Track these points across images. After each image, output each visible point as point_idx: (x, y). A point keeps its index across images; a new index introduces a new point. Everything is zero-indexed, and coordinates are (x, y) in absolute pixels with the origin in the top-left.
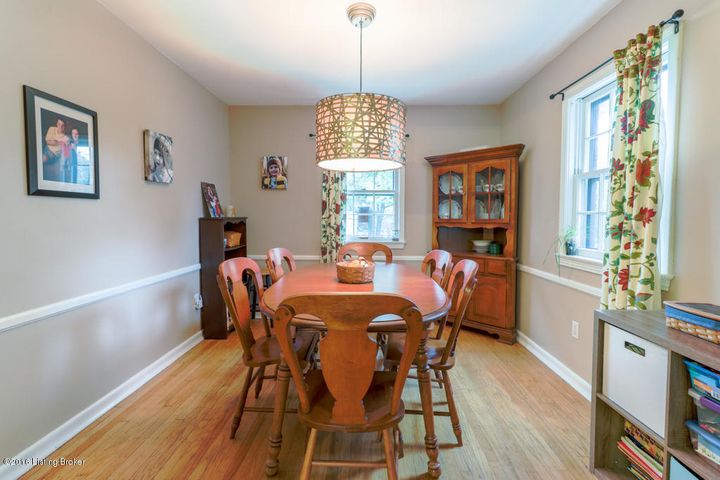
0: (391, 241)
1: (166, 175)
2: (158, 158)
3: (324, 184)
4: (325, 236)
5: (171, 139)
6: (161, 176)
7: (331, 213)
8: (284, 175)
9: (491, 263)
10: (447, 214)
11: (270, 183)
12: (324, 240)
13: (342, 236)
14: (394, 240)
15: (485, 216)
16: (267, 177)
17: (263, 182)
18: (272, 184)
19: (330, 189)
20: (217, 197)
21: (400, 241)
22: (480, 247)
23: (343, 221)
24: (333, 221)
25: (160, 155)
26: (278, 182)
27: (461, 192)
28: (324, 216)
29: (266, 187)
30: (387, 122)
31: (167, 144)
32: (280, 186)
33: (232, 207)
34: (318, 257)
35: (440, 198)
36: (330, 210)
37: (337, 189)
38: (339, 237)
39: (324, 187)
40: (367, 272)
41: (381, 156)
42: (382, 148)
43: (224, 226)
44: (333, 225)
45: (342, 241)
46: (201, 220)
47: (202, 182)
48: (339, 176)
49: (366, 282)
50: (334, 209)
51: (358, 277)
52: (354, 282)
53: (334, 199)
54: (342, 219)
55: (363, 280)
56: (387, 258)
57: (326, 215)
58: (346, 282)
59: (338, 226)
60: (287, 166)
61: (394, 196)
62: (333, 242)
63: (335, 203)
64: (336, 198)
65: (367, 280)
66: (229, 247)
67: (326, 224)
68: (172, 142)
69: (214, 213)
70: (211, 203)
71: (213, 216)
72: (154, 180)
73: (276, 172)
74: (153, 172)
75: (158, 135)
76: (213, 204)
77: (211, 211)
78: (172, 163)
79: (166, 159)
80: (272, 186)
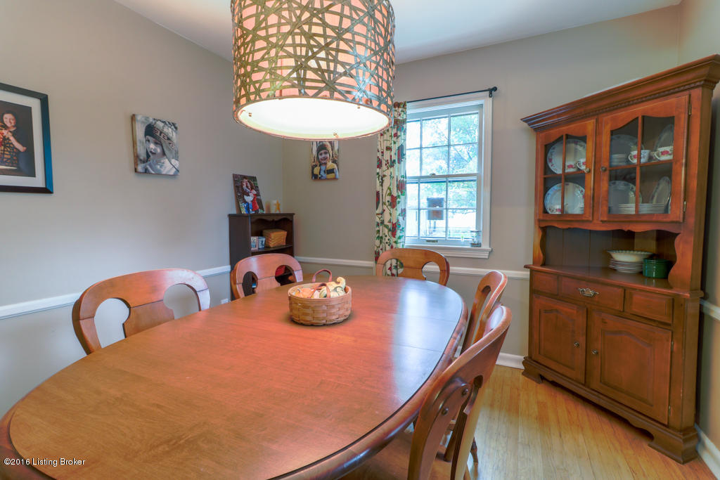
0: (469, 247)
1: (168, 166)
2: (152, 146)
3: (378, 170)
4: (378, 237)
5: (174, 124)
6: (158, 167)
7: (385, 207)
8: (334, 162)
9: (637, 298)
10: (559, 207)
11: (320, 173)
12: (378, 242)
13: (400, 238)
14: (473, 245)
15: (630, 209)
16: (316, 166)
17: (313, 172)
18: (322, 173)
19: (384, 176)
20: (257, 190)
21: (483, 247)
22: (623, 264)
23: (401, 218)
24: (386, 218)
25: (156, 143)
26: (327, 171)
27: (583, 168)
28: (378, 212)
29: (315, 177)
30: (315, 20)
31: (169, 131)
32: (330, 176)
33: (275, 202)
34: (371, 263)
35: (547, 180)
36: (384, 203)
37: (392, 175)
38: (395, 239)
39: (378, 174)
40: (325, 308)
41: (305, 92)
42: (305, 74)
43: (251, 223)
44: (388, 224)
45: (398, 245)
46: (231, 216)
47: (234, 175)
48: (395, 157)
49: (324, 325)
50: (388, 201)
51: (307, 314)
52: (302, 322)
53: (389, 188)
54: (399, 215)
55: (314, 321)
56: (441, 273)
57: (379, 211)
58: (293, 321)
59: (393, 225)
60: (338, 150)
61: (475, 182)
62: (387, 245)
63: (390, 194)
64: (391, 187)
65: (324, 322)
66: (269, 247)
67: (379, 222)
68: (176, 128)
69: (248, 209)
70: (246, 197)
71: (244, 211)
72: (146, 171)
73: (325, 159)
74: (144, 162)
75: (151, 120)
76: (249, 199)
77: (243, 206)
78: (177, 152)
79: (167, 147)
80: (322, 176)
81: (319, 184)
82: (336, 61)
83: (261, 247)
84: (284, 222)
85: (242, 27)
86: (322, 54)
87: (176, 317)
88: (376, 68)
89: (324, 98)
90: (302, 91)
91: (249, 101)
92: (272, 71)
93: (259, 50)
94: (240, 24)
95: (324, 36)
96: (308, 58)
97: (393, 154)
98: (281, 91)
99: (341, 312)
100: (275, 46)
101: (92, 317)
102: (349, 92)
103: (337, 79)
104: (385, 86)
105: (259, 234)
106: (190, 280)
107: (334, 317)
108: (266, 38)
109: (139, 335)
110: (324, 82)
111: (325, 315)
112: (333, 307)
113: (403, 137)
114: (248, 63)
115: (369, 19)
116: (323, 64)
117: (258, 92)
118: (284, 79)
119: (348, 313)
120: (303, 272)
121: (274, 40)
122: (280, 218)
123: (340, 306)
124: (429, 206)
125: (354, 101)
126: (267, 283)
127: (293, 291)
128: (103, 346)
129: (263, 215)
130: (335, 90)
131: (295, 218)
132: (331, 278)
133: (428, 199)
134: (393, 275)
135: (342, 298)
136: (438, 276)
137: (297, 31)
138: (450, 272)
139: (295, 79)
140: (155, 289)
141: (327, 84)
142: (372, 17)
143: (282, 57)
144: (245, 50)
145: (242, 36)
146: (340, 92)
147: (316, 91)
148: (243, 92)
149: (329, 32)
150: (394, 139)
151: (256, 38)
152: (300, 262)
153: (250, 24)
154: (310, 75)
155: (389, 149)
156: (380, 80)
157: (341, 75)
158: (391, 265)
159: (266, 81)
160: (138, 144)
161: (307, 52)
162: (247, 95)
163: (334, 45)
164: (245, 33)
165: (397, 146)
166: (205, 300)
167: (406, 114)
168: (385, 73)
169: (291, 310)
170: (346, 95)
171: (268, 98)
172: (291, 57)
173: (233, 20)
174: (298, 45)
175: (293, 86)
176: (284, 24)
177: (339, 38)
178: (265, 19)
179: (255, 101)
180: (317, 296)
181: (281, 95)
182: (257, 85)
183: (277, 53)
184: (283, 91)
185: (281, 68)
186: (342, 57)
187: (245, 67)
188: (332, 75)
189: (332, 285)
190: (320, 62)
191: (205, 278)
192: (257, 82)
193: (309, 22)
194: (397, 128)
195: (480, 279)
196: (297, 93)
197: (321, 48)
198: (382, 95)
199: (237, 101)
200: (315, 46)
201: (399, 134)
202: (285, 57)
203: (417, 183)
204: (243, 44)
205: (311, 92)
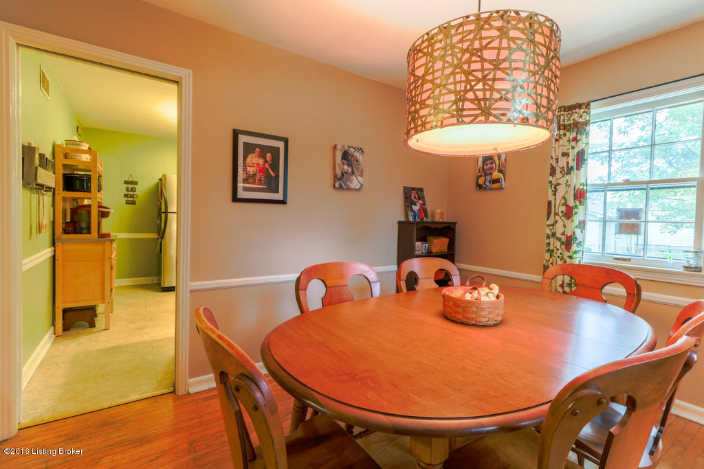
0: (681, 270)
1: (355, 183)
2: (346, 167)
3: (551, 178)
4: (548, 250)
5: (361, 149)
6: (349, 183)
7: (558, 218)
8: (500, 171)
11: (485, 182)
12: (547, 256)
13: (575, 252)
14: (687, 268)
16: (481, 176)
17: (477, 182)
18: (487, 183)
19: (559, 184)
20: (424, 201)
23: (578, 231)
24: (559, 230)
25: (348, 165)
26: (493, 180)
28: (549, 223)
29: (480, 187)
30: (474, 58)
31: (357, 154)
32: (495, 186)
33: (439, 211)
34: (537, 277)
36: (556, 214)
37: (569, 183)
38: (568, 254)
39: (550, 182)
40: (474, 309)
41: (462, 120)
42: (463, 105)
43: (417, 230)
44: (560, 236)
45: (574, 260)
46: (400, 223)
47: (404, 187)
48: (573, 164)
49: (473, 325)
50: (562, 212)
51: (458, 313)
52: (453, 319)
53: (564, 198)
54: (576, 227)
55: (464, 320)
56: (627, 297)
57: (551, 221)
58: (446, 317)
59: (567, 237)
60: (505, 159)
61: (695, 189)
62: (558, 260)
63: (565, 204)
64: (567, 196)
65: (474, 322)
66: (432, 252)
67: (550, 233)
68: (363, 152)
69: (414, 217)
70: (414, 207)
71: (411, 219)
72: (341, 187)
73: (491, 169)
74: (340, 180)
75: (346, 148)
76: (416, 208)
77: (411, 214)
78: (362, 171)
79: (356, 167)
80: (486, 186)
81: (483, 194)
82: (492, 89)
83: (424, 251)
84: (447, 230)
85: (414, 75)
86: (480, 86)
87: (355, 299)
88: (535, 87)
89: (480, 122)
90: (460, 120)
91: (417, 132)
92: (435, 107)
93: (426, 91)
94: (413, 73)
95: (482, 70)
96: (466, 91)
97: (570, 160)
98: (442, 122)
99: (491, 316)
100: (439, 86)
101: (305, 289)
102: (503, 115)
103: (493, 104)
104: (544, 102)
105: (423, 239)
106: (366, 272)
107: (483, 320)
108: (432, 81)
109: (332, 307)
110: (480, 109)
111: (474, 316)
112: (483, 309)
113: (584, 140)
114: (417, 102)
115: (528, 44)
116: (480, 95)
117: (424, 124)
118: (445, 112)
119: (499, 319)
120: (460, 277)
121: (438, 81)
122: (443, 225)
123: (490, 310)
124: (621, 217)
125: (509, 121)
126: (427, 283)
127: (446, 291)
128: (310, 310)
129: (427, 223)
130: (490, 114)
131: (457, 227)
132: (484, 283)
133: (619, 210)
134: (564, 292)
135: (493, 303)
136: (625, 300)
137: (458, 70)
138: (642, 297)
139: (454, 110)
140: (342, 276)
141: (483, 111)
142: (532, 41)
143: (444, 95)
144: (416, 92)
145: (414, 82)
146: (495, 116)
147: (472, 118)
148: (412, 125)
149: (487, 65)
150: (573, 144)
151: (424, 82)
152: (459, 269)
153: (420, 72)
154: (468, 105)
155: (565, 154)
156: (539, 97)
157: (496, 101)
158: (563, 281)
159: (430, 115)
160: (337, 166)
161: (466, 86)
162: (416, 127)
163: (491, 76)
164: (417, 78)
165: (576, 151)
166: (377, 289)
167: (589, 114)
168: (545, 89)
169: (444, 307)
170: (501, 117)
171: (432, 128)
172: (452, 93)
173: (408, 69)
174: (458, 82)
175: (453, 116)
176: (448, 67)
177: (497, 68)
178: (432, 66)
179: (421, 131)
180: (468, 297)
181: (442, 125)
182: (423, 119)
183: (440, 92)
184: (444, 121)
185: (443, 103)
186: (498, 85)
187: (415, 106)
188: (487, 102)
189: (484, 291)
190: (477, 93)
191: (378, 274)
192: (423, 116)
193: (469, 62)
194: (578, 130)
195: (680, 311)
196: (456, 122)
197: (478, 81)
198: (540, 111)
199: (408, 133)
200: (473, 80)
201: (579, 137)
202: (447, 94)
203: (603, 191)
204: (415, 88)
205: (467, 120)
